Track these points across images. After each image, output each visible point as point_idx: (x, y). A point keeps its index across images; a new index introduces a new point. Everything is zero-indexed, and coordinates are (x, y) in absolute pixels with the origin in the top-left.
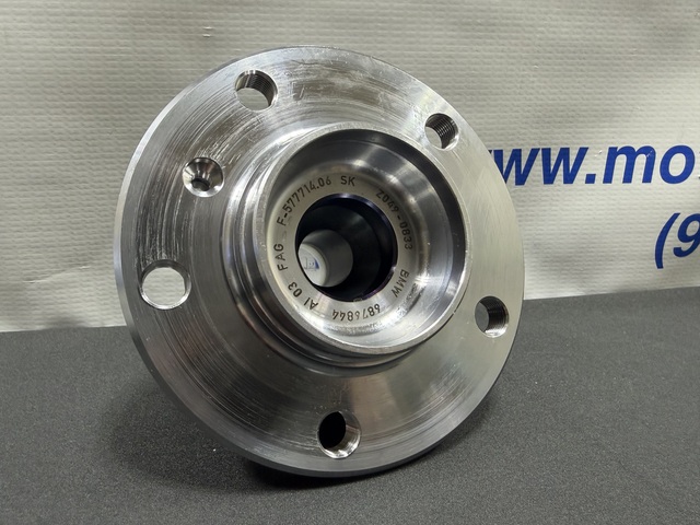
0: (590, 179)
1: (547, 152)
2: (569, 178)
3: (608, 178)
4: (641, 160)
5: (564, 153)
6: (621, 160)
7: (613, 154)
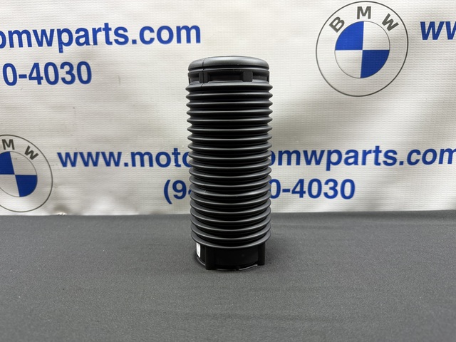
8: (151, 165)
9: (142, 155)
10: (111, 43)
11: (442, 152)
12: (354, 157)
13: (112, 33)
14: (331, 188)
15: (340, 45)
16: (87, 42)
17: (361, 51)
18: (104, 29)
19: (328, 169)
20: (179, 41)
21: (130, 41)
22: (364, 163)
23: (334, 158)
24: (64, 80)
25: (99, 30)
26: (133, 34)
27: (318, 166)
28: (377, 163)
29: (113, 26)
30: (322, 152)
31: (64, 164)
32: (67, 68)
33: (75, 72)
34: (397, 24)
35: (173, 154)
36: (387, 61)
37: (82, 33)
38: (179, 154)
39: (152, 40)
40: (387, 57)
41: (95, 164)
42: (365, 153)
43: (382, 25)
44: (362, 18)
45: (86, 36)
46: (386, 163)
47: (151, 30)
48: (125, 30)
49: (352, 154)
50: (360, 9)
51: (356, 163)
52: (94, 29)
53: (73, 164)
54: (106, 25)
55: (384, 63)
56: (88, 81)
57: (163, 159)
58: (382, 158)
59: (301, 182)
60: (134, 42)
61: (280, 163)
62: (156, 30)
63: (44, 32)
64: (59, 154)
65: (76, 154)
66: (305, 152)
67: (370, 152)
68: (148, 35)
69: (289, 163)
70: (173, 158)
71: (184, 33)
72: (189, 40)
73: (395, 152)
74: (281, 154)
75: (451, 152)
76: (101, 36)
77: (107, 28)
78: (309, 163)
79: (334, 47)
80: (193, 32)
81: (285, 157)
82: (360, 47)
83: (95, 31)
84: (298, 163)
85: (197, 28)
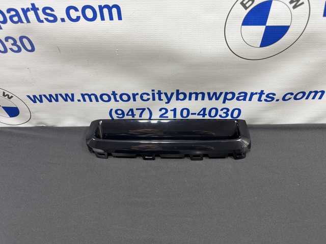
0: (79, 101)
1: (61, 95)
2: (72, 100)
3: (85, 100)
4: (93, 97)
5: (67, 95)
6: (86, 97)
7: (83, 95)
8: (97, 100)
9: (89, 96)
10: (42, 21)
11: (311, 92)
12: (244, 96)
13: (40, 12)
14: (224, 113)
15: (247, 21)
16: (20, 21)
17: (265, 27)
18: (32, 9)
19: (224, 102)
20: (103, 18)
21: (59, 20)
22: (250, 100)
23: (230, 96)
24: (11, 49)
25: (28, 10)
26: (60, 13)
27: (217, 101)
28: (259, 100)
29: (40, 6)
30: (221, 93)
31: (35, 102)
32: (11, 41)
33: (19, 43)
34: (303, 3)
35: (112, 94)
36: (286, 35)
37: (13, 13)
38: (117, 94)
39: (78, 19)
40: (287, 31)
41: (57, 100)
42: (252, 94)
43: (289, 4)
45: (17, 14)
46: (266, 100)
47: (76, 10)
48: (52, 10)
49: (243, 94)
51: (244, 99)
52: (23, 9)
53: (41, 101)
54: (33, 5)
55: (283, 36)
56: (33, 50)
57: (105, 98)
58: (264, 97)
59: (204, 109)
60: (63, 20)
61: (190, 99)
62: (80, 9)
64: (29, 96)
65: (40, 96)
66: (209, 94)
67: (256, 93)
68: (73, 14)
69: (196, 99)
70: (112, 97)
71: (106, 11)
72: (111, 18)
73: (274, 94)
74: (191, 94)
75: (316, 92)
76: (31, 15)
77: (34, 8)
78: (210, 99)
79: (241, 23)
80: (114, 11)
81: (194, 96)
82: (264, 24)
83: (25, 11)
84: (203, 99)
85: (117, 7)
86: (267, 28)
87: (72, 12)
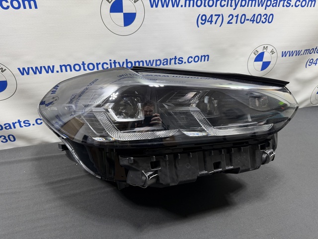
13: (177, 60)
15: (256, 60)
16: (167, 64)
20: (201, 61)
25: (173, 59)
26: (185, 60)
29: (178, 57)
37: (165, 61)
39: (192, 61)
40: (270, 64)
43: (270, 53)
44: (264, 51)
45: (167, 62)
47: (192, 57)
48: (182, 58)
50: (264, 47)
52: (170, 59)
54: (176, 57)
55: (268, 66)
60: (185, 63)
63: (150, 61)
68: (190, 60)
71: (203, 58)
72: (204, 61)
76: (173, 61)
77: (175, 58)
79: (254, 61)
80: (207, 57)
82: (262, 61)
85: (208, 56)
86: (263, 62)
87: (190, 58)
